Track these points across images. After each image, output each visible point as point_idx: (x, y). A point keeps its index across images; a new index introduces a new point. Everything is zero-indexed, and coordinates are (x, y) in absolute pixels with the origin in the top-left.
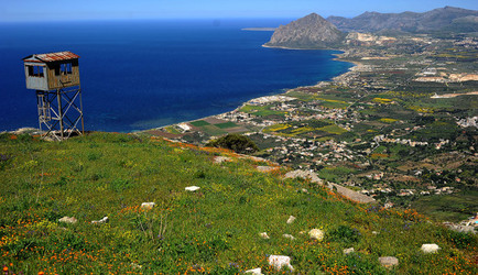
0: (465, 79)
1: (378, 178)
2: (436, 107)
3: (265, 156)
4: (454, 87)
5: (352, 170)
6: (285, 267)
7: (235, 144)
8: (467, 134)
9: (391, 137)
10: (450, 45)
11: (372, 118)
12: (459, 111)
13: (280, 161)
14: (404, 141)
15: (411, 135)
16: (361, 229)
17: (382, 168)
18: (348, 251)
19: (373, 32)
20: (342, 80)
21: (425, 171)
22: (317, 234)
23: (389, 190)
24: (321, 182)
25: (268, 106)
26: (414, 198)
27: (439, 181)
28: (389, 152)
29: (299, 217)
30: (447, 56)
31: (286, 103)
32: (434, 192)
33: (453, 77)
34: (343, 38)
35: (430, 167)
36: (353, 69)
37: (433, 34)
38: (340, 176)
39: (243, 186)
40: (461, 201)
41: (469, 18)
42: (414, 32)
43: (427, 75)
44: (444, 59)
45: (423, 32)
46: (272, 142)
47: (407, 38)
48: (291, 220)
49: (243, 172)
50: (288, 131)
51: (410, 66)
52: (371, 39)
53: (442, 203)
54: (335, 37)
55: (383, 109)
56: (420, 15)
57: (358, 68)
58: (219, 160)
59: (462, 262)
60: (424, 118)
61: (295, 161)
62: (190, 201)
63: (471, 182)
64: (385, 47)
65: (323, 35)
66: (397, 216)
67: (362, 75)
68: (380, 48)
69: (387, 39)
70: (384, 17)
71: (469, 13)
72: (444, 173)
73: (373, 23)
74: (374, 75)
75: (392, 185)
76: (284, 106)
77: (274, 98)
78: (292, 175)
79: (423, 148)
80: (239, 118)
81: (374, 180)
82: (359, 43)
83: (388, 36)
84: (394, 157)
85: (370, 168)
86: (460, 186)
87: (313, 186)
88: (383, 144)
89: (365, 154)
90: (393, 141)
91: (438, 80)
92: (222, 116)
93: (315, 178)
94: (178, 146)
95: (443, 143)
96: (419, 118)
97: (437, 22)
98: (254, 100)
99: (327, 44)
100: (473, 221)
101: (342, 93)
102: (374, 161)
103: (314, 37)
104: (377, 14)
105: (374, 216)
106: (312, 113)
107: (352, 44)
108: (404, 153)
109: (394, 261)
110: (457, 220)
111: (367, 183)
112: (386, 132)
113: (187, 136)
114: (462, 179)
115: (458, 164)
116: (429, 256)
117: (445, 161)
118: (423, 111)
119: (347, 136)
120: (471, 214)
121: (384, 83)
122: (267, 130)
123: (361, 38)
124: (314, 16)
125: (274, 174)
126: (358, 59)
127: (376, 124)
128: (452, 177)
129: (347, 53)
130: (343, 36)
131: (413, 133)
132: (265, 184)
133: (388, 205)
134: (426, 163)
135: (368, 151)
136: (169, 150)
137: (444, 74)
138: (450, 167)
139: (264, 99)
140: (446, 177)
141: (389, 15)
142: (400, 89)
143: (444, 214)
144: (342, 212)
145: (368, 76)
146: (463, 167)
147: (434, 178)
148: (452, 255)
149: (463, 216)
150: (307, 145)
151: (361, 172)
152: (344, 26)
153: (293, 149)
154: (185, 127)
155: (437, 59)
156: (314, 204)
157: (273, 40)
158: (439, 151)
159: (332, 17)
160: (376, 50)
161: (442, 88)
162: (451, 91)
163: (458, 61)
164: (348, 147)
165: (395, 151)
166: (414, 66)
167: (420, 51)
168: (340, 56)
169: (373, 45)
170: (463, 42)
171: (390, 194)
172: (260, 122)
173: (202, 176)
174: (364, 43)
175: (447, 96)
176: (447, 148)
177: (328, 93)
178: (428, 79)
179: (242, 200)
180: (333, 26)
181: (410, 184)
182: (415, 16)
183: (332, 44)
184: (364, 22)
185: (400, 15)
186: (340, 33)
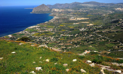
0: (80, 19)
1: (62, 45)
2: (74, 26)
3: (33, 42)
4: (78, 21)
5: (56, 43)
6: (40, 70)
7: (25, 39)
8: (82, 32)
9: (64, 34)
10: (77, 11)
11: (60, 30)
12: (80, 27)
13: (37, 43)
14: (68, 35)
15: (69, 34)
16: (58, 58)
17: (63, 42)
18: (55, 64)
19: (58, 8)
20: (51, 21)
21: (73, 42)
22: (48, 60)
23: (65, 48)
24: (48, 47)
25: (33, 29)
26: (71, 49)
27: (76, 44)
28: (64, 38)
29: (43, 57)
30: (76, 14)
31: (38, 27)
32: (75, 47)
33: (78, 19)
35: (74, 41)
36: (54, 18)
37: (73, 9)
38: (53, 45)
39: (28, 50)
40: (82, 48)
41: (81, 5)
42: (68, 8)
43: (72, 19)
44: (75, 15)
45: (70, 8)
46: (35, 38)
47: (67, 10)
48: (41, 58)
49: (27, 47)
50: (39, 35)
51: (68, 17)
52: (58, 10)
53: (77, 49)
54: (49, 10)
55: (62, 28)
56: (70, 4)
57: (55, 18)
58: (21, 44)
59: (82, 63)
60: (72, 29)
61: (41, 42)
62: (13, 56)
63: (84, 44)
64: (62, 12)
65: (46, 10)
66: (67, 54)
67: (56, 20)
68: (60, 12)
70: (61, 5)
71: (81, 3)
72: (77, 42)
73: (58, 6)
74: (59, 19)
75: (65, 46)
76: (37, 28)
77: (34, 27)
78: (40, 46)
79: (72, 37)
80: (25, 32)
81: (61, 45)
82: (55, 11)
83: (62, 9)
84: (65, 39)
85: (60, 42)
86: (81, 45)
87: (46, 48)
88: (63, 36)
89: (58, 39)
90: (65, 35)
91: (74, 20)
92: (21, 32)
93: (46, 46)
94: (8, 41)
95: (77, 35)
96: (71, 29)
97: (73, 6)
98: (29, 27)
99: (47, 12)
100: (84, 53)
101: (52, 24)
102: (61, 41)
103: (44, 10)
104: (59, 4)
105: (61, 54)
106: (44, 30)
107: (53, 12)
108: (68, 38)
109: (67, 65)
110: (81, 53)
111: (60, 46)
112: (63, 33)
113: (11, 38)
114: (81, 43)
115: (80, 40)
116: (74, 62)
117: (77, 39)
118: (72, 27)
119: (54, 35)
120: (84, 51)
121: (62, 21)
122: (33, 35)
123: (55, 10)
124: (43, 5)
125: (36, 46)
126: (55, 15)
127: (60, 31)
128: (79, 43)
129: (52, 14)
130: (51, 10)
131: (70, 33)
132: (33, 49)
133: (65, 51)
134: (73, 40)
135: (59, 38)
136: (6, 43)
137: (76, 18)
138: (78, 40)
139: (32, 27)
140: (78, 43)
142: (66, 22)
143: (78, 52)
144: (54, 54)
145: (58, 20)
146: (82, 40)
147: (75, 43)
148: (80, 61)
149: (82, 52)
150: (44, 38)
151: (58, 44)
152: (51, 7)
153: (40, 39)
154: (10, 36)
155: (74, 15)
156: (46, 53)
157: (33, 11)
158: (76, 37)
159: (48, 5)
160: (60, 13)
161: (76, 22)
162: (78, 22)
163: (79, 15)
164: (54, 38)
165: (66, 38)
166: (69, 17)
167: (70, 13)
168: (51, 15)
169: (59, 12)
170: (79, 10)
171: (65, 49)
172: (31, 33)
173: (16, 49)
174: (56, 11)
175: (77, 24)
176: (77, 36)
177: (48, 24)
178: (72, 20)
179: (28, 54)
180: (48, 7)
181: (69, 46)
182: (68, 4)
183: (48, 12)
184: (56, 6)
185: (65, 4)
186: (50, 9)
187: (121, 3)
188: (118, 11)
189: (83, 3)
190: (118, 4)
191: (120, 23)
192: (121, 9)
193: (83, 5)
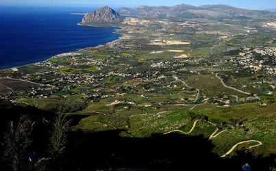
4: (165, 48)
10: (176, 25)
25: (65, 58)
30: (172, 31)
31: (75, 56)
34: (123, 21)
36: (120, 38)
52: (137, 21)
54: (118, 19)
56: (169, 8)
64: (144, 26)
67: (123, 42)
68: (141, 26)
69: (145, 21)
74: (129, 41)
76: (73, 58)
77: (69, 54)
80: (46, 64)
83: (146, 19)
92: (37, 64)
98: (59, 55)
99: (113, 24)
103: (106, 20)
104: (146, 7)
107: (127, 24)
113: (14, 74)
121: (132, 45)
122: (58, 70)
124: (106, 8)
126: (126, 33)
129: (122, 29)
139: (65, 54)
145: (126, 42)
154: (15, 69)
155: (166, 33)
157: (83, 21)
166: (153, 36)
169: (138, 25)
170: (183, 24)
172: (57, 66)
174: (133, 23)
177: (100, 51)
178: (156, 44)
182: (166, 8)
185: (159, 8)
189: (200, 8)
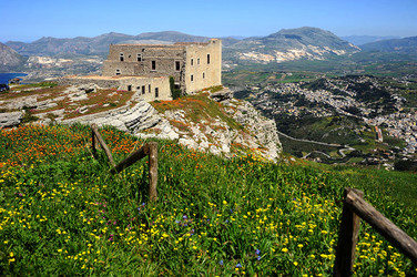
19: (52, 55)
34: (24, 62)
37: (104, 56)
41: (130, 42)
42: (87, 54)
45: (94, 54)
47: (82, 60)
52: (51, 61)
54: (17, 61)
56: (92, 40)
64: (65, 68)
65: (5, 60)
69: (64, 61)
70: (60, 42)
71: (130, 38)
73: (51, 47)
82: (40, 66)
83: (65, 58)
97: (105, 45)
104: (54, 39)
107: (33, 67)
123: (41, 61)
126: (41, 80)
129: (30, 75)
130: (24, 59)
141: (64, 40)
152: (24, 50)
159: (11, 43)
160: (57, 71)
167: (95, 70)
168: (24, 78)
174: (45, 65)
180: (13, 51)
182: (86, 40)
183: (15, 68)
184: (42, 46)
185: (74, 40)
186: (21, 57)
187: (257, 39)
188: (249, 61)
189: (138, 38)
190: (247, 39)
191: (252, 99)
192: (255, 56)
193: (138, 43)
